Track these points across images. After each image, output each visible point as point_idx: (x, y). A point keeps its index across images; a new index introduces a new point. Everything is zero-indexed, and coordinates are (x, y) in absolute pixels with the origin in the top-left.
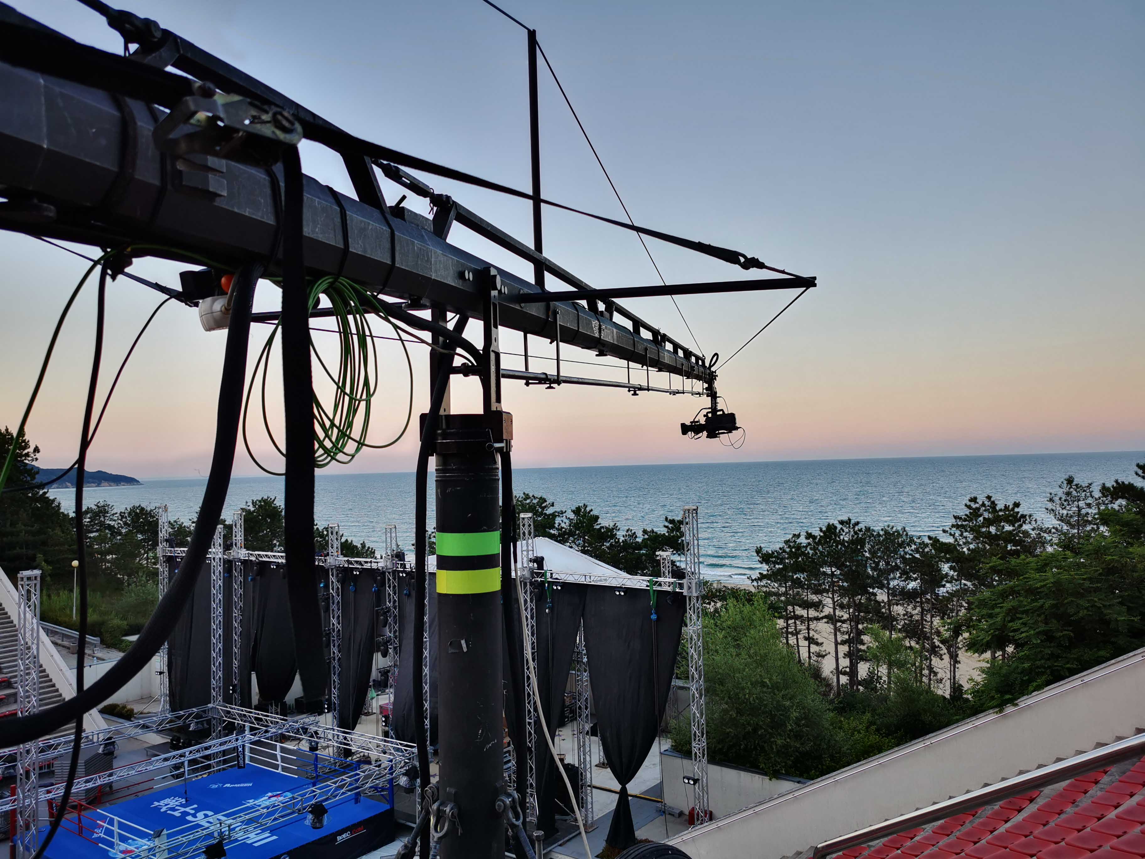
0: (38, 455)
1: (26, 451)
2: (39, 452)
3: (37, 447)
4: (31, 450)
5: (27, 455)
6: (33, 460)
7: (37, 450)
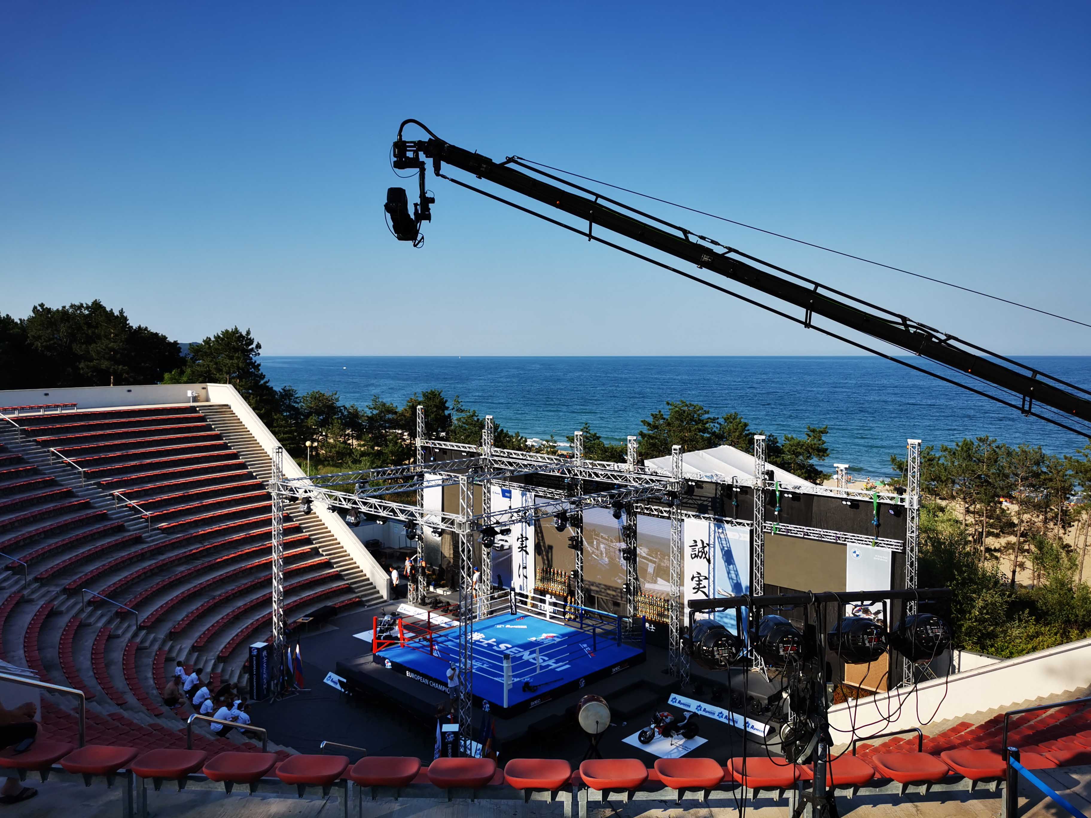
0: (260, 351)
1: (250, 347)
2: (260, 348)
3: (258, 343)
4: (254, 346)
5: (252, 349)
6: (256, 355)
7: (259, 346)
